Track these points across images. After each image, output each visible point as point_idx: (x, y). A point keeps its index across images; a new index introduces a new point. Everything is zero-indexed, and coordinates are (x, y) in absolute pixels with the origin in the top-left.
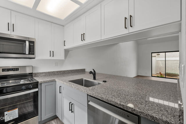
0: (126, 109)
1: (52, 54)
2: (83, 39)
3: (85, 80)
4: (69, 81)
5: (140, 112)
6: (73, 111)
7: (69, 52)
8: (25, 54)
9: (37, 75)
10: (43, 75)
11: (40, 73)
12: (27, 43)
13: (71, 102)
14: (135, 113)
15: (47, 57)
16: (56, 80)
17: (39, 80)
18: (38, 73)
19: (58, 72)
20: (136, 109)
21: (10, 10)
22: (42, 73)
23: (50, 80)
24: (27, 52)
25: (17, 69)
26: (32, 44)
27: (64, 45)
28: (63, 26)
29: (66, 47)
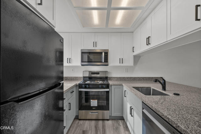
0: (171, 123)
1: (121, 61)
2: (148, 44)
3: (153, 89)
4: (133, 87)
5: (184, 131)
6: (132, 115)
7: (140, 58)
8: (102, 62)
9: (111, 79)
10: (115, 79)
11: (113, 77)
12: (103, 54)
13: (131, 107)
14: (179, 130)
15: (117, 64)
16: (123, 85)
17: (110, 82)
18: (112, 77)
19: (128, 78)
20: (180, 126)
21: (94, 32)
22: (115, 78)
23: (118, 84)
24: (103, 61)
25: (98, 73)
26: (106, 54)
27: (133, 52)
28: (133, 32)
29: (135, 53)
